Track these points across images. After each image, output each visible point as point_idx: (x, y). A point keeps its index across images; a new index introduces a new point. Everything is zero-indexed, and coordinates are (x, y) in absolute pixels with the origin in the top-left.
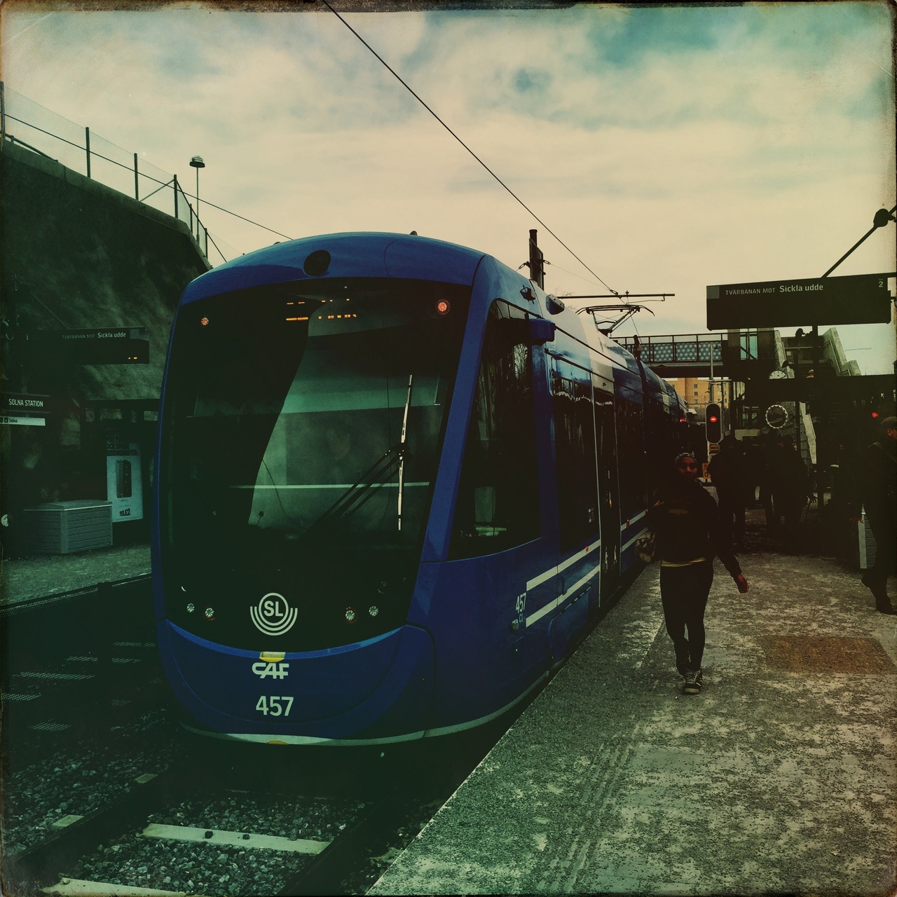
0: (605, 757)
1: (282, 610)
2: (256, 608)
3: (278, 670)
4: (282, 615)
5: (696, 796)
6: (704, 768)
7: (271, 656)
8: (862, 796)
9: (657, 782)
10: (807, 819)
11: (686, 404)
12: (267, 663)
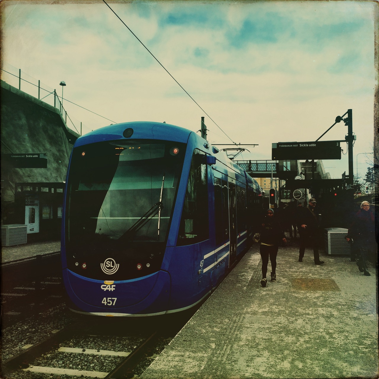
0: (234, 319)
1: (113, 264)
2: (103, 264)
3: (111, 287)
4: (113, 266)
5: (267, 331)
6: (270, 322)
7: (108, 282)
8: (326, 330)
9: (253, 327)
10: (306, 337)
11: (262, 188)
12: (107, 285)
